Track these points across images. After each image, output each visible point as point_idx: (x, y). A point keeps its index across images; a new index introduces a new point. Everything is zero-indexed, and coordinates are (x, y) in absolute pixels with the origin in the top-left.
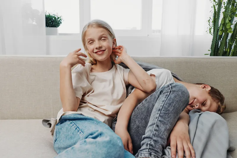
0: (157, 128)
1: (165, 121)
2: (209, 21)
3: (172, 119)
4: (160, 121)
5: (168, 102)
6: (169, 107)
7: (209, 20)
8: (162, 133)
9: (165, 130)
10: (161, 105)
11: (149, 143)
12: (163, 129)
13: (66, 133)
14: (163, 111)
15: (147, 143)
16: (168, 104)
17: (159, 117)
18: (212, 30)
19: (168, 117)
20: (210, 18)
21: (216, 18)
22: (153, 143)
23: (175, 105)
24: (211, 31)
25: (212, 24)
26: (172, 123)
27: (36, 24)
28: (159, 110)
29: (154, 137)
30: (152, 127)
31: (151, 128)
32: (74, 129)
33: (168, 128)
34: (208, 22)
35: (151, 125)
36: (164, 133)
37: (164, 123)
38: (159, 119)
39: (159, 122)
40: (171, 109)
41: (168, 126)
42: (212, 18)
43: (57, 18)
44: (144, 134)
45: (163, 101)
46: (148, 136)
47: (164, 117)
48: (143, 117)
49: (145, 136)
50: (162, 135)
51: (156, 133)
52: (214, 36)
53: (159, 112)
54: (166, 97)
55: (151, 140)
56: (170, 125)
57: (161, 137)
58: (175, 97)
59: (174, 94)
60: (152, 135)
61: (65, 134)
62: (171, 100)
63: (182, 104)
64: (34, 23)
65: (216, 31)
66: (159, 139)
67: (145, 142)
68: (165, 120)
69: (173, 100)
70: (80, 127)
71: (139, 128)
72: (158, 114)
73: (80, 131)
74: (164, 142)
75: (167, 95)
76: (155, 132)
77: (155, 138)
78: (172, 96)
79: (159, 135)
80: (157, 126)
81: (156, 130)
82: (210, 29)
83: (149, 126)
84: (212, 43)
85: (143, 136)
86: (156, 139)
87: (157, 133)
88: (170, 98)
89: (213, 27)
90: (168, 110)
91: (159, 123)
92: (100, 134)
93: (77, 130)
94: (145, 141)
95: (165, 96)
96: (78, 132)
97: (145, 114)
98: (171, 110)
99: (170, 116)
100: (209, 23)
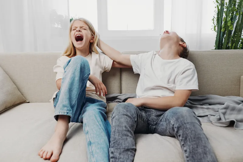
2: (213, 20)
6: (114, 135)
20: (214, 17)
21: (219, 17)
24: (216, 29)
25: (216, 22)
27: (61, 27)
40: (117, 136)
42: (216, 16)
52: (217, 33)
58: (115, 122)
64: (59, 26)
65: (219, 28)
69: (115, 126)
82: (215, 27)
84: (216, 39)
89: (217, 26)
90: (115, 139)
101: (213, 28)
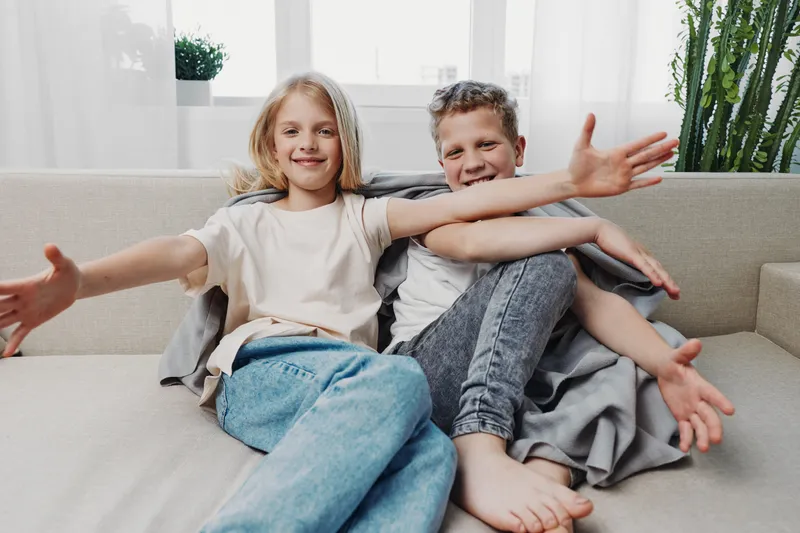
0: (496, 359)
1: (516, 341)
2: (673, 65)
3: (533, 335)
4: (502, 341)
5: (522, 293)
6: (523, 305)
7: (675, 61)
8: (510, 369)
9: (517, 362)
10: (502, 302)
11: (478, 396)
12: (512, 360)
13: (255, 385)
14: (510, 315)
15: (472, 398)
16: (519, 298)
17: (501, 333)
18: (684, 92)
19: (524, 330)
20: (677, 54)
21: (695, 55)
22: (487, 395)
23: (538, 299)
24: (681, 96)
25: (681, 72)
26: (533, 344)
27: (143, 69)
28: (500, 314)
29: (491, 381)
30: (483, 358)
31: (481, 361)
32: (282, 370)
33: (524, 357)
34: (671, 66)
35: (481, 355)
36: (514, 371)
37: (513, 346)
38: (500, 337)
39: (501, 345)
40: (529, 309)
41: (523, 352)
42: (683, 54)
43: (208, 51)
44: (466, 379)
45: (508, 293)
46: (476, 381)
47: (511, 331)
48: (461, 343)
49: (469, 381)
50: (510, 376)
51: (494, 372)
52: (687, 110)
53: (500, 321)
54: (514, 282)
55: (484, 390)
56: (528, 350)
57: (507, 382)
58: (539, 277)
59: (534, 272)
60: (484, 377)
61: (253, 388)
62: (528, 287)
63: (556, 297)
64: (139, 66)
65: (692, 94)
66: (504, 386)
67: (469, 396)
68: (514, 337)
69: (533, 286)
70: (297, 363)
71: (452, 374)
72: (496, 325)
73: (301, 371)
74: (517, 393)
75: (516, 277)
76: (492, 368)
77: (494, 384)
78: (530, 277)
79: (502, 374)
80: (497, 353)
81: (494, 364)
82: (678, 88)
83: (477, 358)
84: (682, 132)
85: (464, 384)
86: (496, 387)
87: (497, 370)
88: (526, 283)
89: (685, 84)
90: (522, 314)
91: (500, 347)
92: (364, 364)
93: (289, 372)
94: (470, 393)
95: (511, 280)
96: (296, 374)
97: (464, 333)
98: (528, 312)
99: (528, 327)
100: (673, 71)
101: (673, 91)
